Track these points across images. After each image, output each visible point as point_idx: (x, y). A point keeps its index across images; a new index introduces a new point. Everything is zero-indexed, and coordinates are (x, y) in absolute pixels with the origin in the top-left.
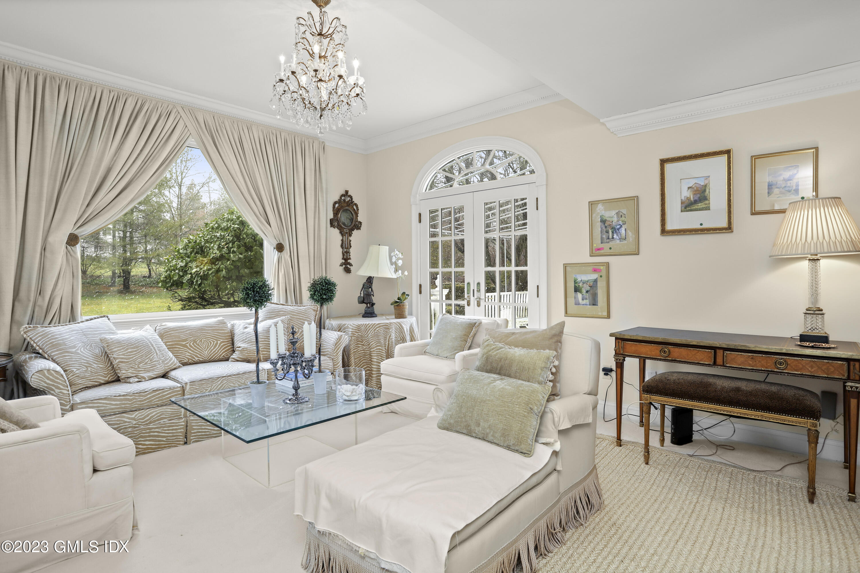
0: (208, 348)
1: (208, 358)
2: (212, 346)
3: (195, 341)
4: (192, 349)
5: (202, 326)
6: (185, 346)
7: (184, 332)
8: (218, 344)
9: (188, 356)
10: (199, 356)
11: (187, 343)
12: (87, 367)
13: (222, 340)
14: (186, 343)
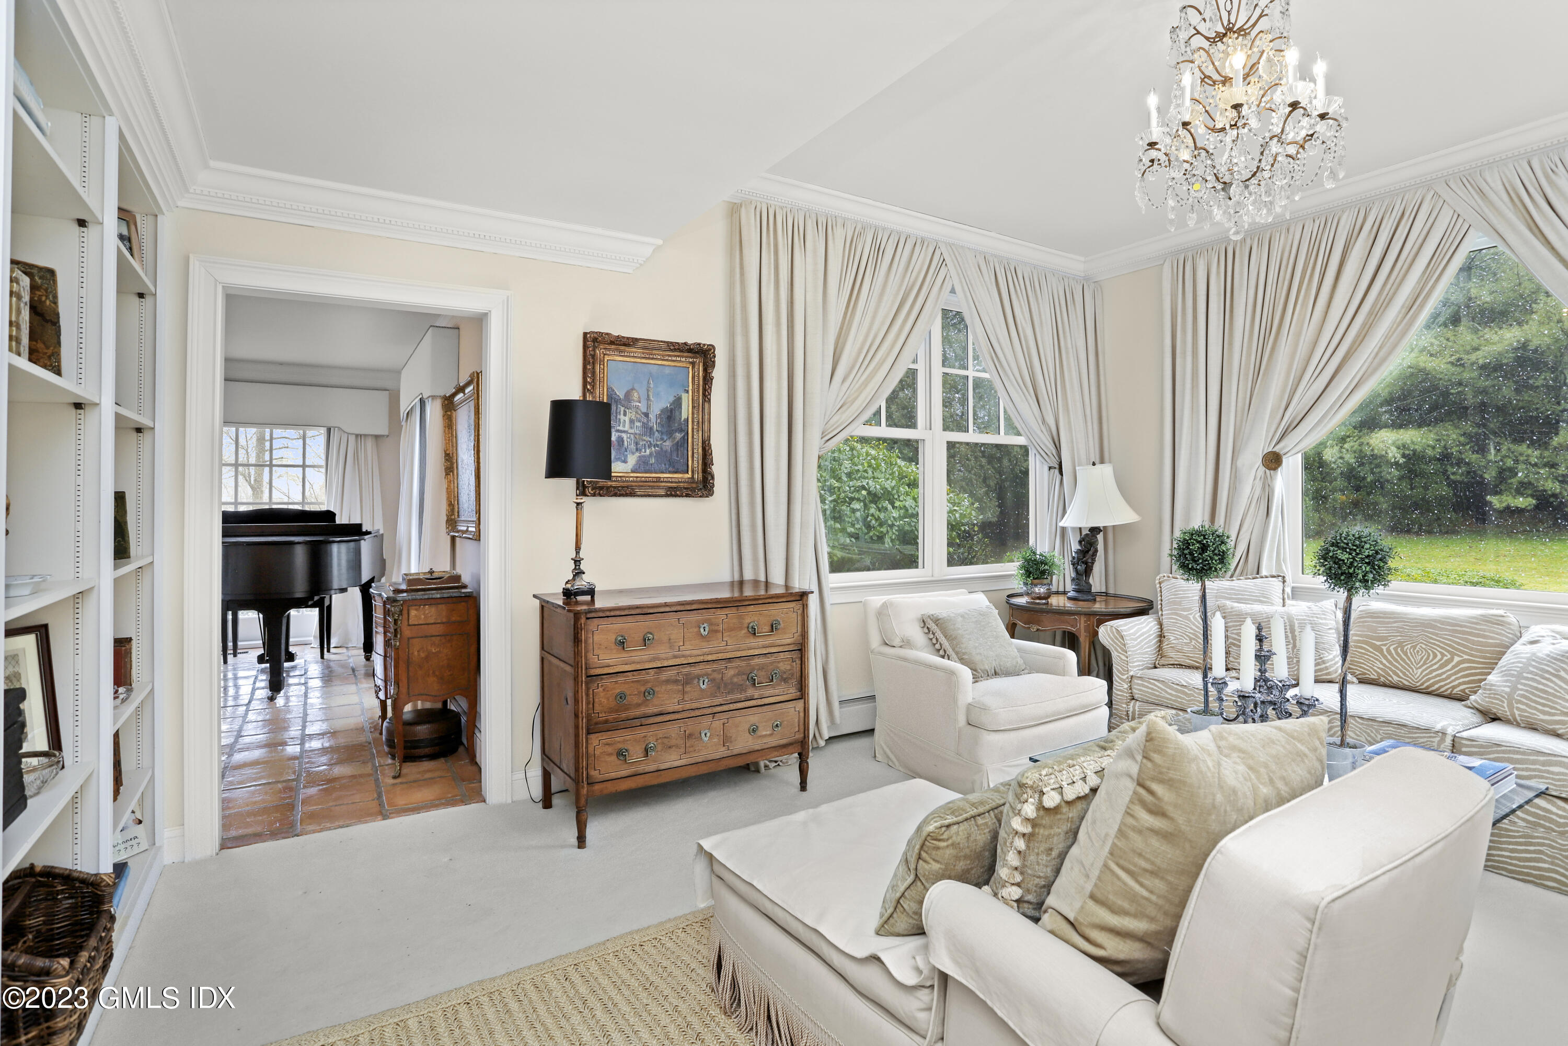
0: (1425, 663)
1: (1422, 684)
2: (1435, 664)
3: (1401, 645)
4: (1389, 657)
5: (1430, 620)
6: (1378, 649)
7: (1388, 623)
8: (1453, 663)
9: (1379, 668)
10: (1401, 674)
11: (1385, 645)
12: (1191, 639)
13: (1466, 657)
14: (1382, 645)
